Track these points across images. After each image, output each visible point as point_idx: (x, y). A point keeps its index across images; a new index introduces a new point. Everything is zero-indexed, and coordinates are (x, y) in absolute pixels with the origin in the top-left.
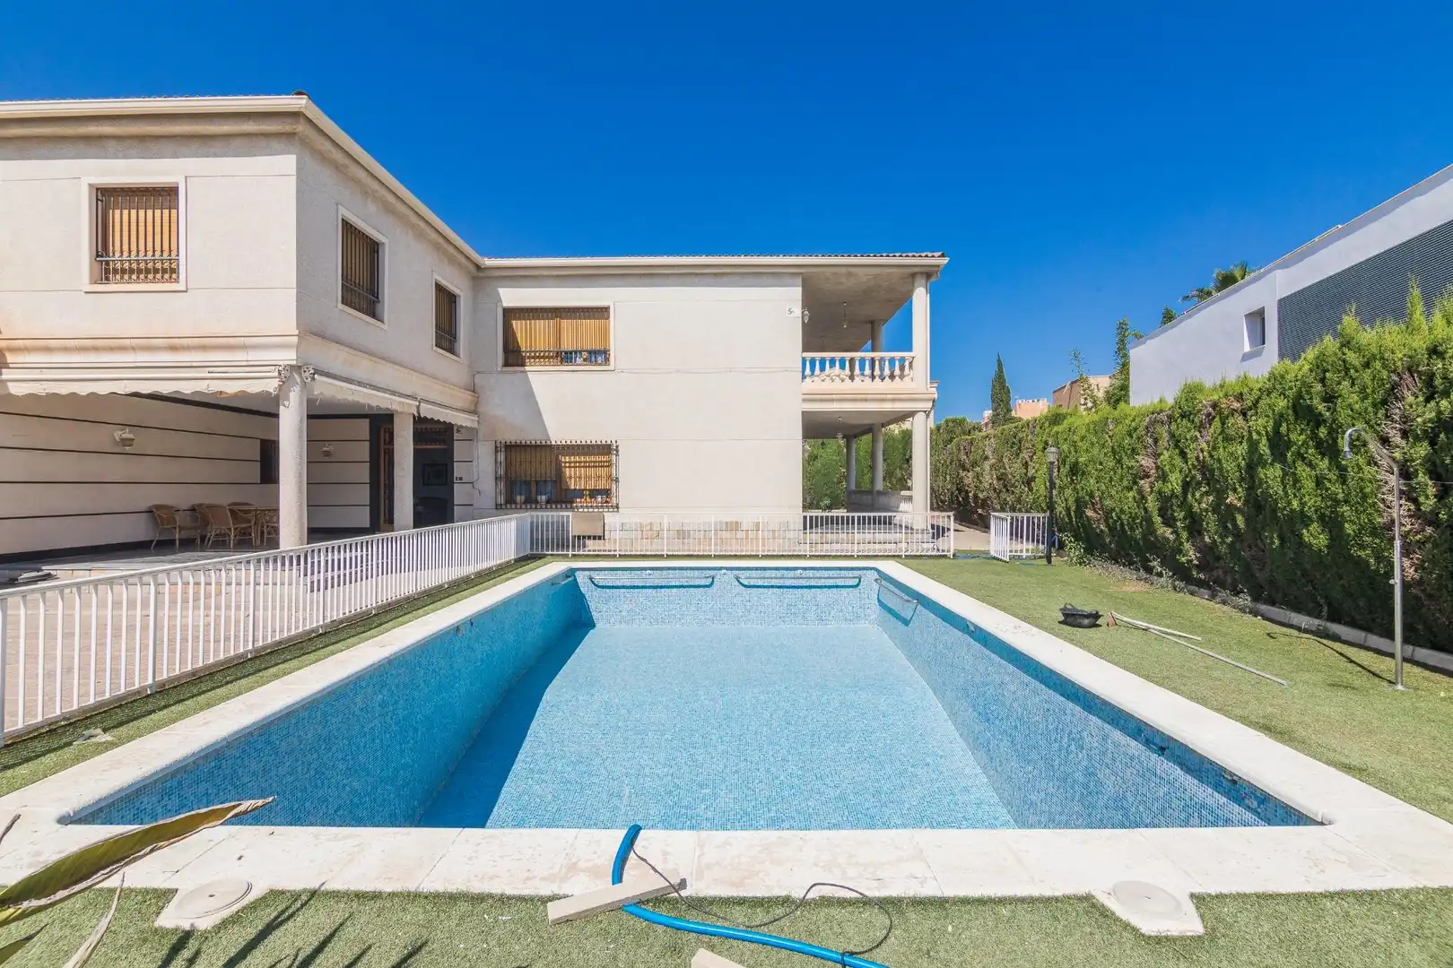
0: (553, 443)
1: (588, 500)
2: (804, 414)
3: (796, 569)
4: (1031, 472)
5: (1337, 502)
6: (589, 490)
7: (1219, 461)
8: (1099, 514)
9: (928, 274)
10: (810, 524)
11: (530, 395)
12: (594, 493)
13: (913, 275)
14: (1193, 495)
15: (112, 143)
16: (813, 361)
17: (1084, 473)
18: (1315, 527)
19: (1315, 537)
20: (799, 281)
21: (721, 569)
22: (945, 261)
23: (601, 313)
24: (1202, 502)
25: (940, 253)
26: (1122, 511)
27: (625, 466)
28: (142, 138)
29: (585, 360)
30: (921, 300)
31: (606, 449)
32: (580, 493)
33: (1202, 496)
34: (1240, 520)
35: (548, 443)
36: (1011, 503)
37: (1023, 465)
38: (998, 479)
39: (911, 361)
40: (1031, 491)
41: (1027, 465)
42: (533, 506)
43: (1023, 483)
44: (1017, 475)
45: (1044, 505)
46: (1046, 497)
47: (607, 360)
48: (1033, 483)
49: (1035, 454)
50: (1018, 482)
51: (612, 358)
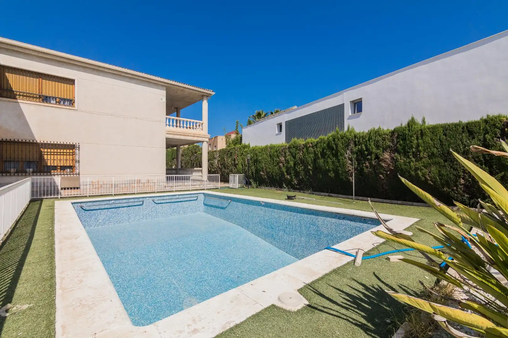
0: (38, 142)
1: (59, 170)
2: (167, 139)
3: (176, 195)
4: (237, 162)
5: (337, 167)
6: (60, 166)
7: (306, 158)
8: (265, 173)
9: (208, 96)
11: (21, 116)
12: (63, 168)
13: (203, 96)
14: (297, 167)
16: (169, 119)
17: (260, 162)
18: (332, 172)
19: (332, 174)
20: (165, 88)
21: (146, 197)
22: (214, 93)
23: (71, 82)
24: (300, 168)
25: (212, 91)
26: (273, 172)
27: (83, 155)
29: (56, 102)
30: (205, 104)
31: (73, 147)
32: (55, 168)
33: (300, 167)
34: (311, 172)
35: (35, 141)
36: (227, 172)
37: (233, 160)
38: (221, 165)
39: (202, 124)
40: (236, 168)
41: (234, 160)
42: (24, 174)
43: (233, 166)
44: (230, 163)
45: (241, 172)
46: (243, 169)
47: (72, 104)
48: (237, 166)
49: (238, 157)
50: (231, 165)
51: (76, 104)
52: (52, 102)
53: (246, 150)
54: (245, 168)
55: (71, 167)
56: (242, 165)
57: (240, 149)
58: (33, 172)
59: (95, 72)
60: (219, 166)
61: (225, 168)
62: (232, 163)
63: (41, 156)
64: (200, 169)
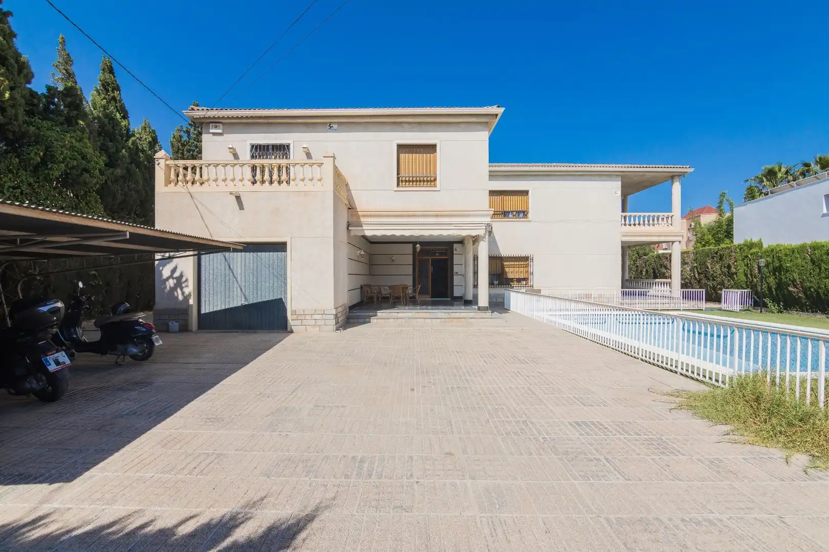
0: (502, 256)
1: (515, 283)
4: (733, 270)
6: (516, 279)
8: (799, 289)
9: (681, 175)
10: (624, 294)
12: (519, 280)
13: (672, 177)
15: (406, 125)
17: (787, 271)
20: (620, 179)
22: (692, 170)
23: (524, 193)
25: (690, 166)
26: (819, 287)
27: (537, 268)
28: (420, 123)
29: (514, 216)
30: (677, 188)
31: (526, 259)
32: (512, 280)
35: (500, 256)
36: (711, 285)
37: (725, 267)
38: (699, 273)
39: (672, 217)
40: (733, 280)
41: (729, 267)
42: (493, 286)
43: (725, 275)
44: (719, 272)
45: (744, 286)
46: (747, 282)
47: (526, 216)
48: (735, 276)
49: (736, 261)
50: (720, 275)
51: (530, 215)
52: (510, 216)
53: (754, 250)
54: (753, 281)
55: (524, 279)
56: (746, 275)
57: (740, 250)
58: (498, 284)
59: (546, 178)
60: (695, 276)
61: (709, 279)
62: (722, 272)
63: (503, 267)
64: (669, 280)
